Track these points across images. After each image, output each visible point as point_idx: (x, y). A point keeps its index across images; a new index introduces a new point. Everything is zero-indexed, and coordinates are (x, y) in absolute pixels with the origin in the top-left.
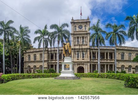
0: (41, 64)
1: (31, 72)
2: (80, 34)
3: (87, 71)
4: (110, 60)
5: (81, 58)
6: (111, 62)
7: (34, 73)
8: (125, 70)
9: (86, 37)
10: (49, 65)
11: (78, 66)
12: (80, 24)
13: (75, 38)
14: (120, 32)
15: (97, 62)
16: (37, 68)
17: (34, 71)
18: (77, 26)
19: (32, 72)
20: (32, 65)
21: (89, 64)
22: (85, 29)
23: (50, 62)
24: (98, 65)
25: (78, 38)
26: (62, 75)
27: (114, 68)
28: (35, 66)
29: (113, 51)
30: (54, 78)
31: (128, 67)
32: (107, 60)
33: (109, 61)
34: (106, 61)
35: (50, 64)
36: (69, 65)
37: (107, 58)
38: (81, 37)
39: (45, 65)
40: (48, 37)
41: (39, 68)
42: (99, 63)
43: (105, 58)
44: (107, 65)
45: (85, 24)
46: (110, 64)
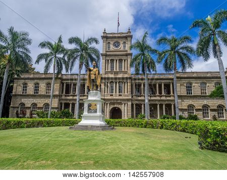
0: (47, 101)
1: (24, 114)
2: (116, 56)
3: (126, 115)
4: (166, 96)
5: (116, 92)
6: (168, 100)
7: (31, 117)
8: (195, 113)
9: (125, 60)
10: (61, 104)
11: (112, 106)
12: (115, 40)
13: (108, 60)
15: (144, 101)
16: (39, 108)
17: (31, 114)
18: (112, 43)
19: (28, 115)
20: (28, 102)
21: (130, 104)
22: (124, 47)
23: (63, 97)
24: (144, 105)
25: (112, 61)
26: (84, 122)
27: (175, 111)
28: (34, 105)
29: (170, 81)
30: (68, 127)
31: (201, 108)
32: (162, 96)
33: (164, 98)
34: (158, 98)
35: (63, 102)
36: (96, 105)
37: (160, 93)
38: (116, 60)
39: (55, 103)
40: (64, 57)
41: (42, 108)
42: (146, 101)
43: (158, 94)
44: (161, 106)
45: (124, 40)
46: (167, 102)
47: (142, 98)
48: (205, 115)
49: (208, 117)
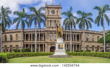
0: (17, 43)
1: (7, 51)
2: (53, 18)
5: (53, 39)
6: (78, 43)
7: (11, 52)
8: (89, 49)
9: (58, 21)
10: (24, 45)
12: (52, 9)
13: (49, 21)
14: (88, 18)
15: (70, 43)
16: (13, 47)
17: (11, 50)
18: (50, 11)
19: (9, 51)
20: (8, 45)
22: (57, 14)
23: (25, 42)
24: (70, 45)
25: (51, 21)
27: (81, 48)
28: (11, 46)
29: (80, 34)
31: (91, 47)
33: (76, 42)
35: (25, 44)
38: (53, 21)
39: (20, 45)
41: (15, 47)
45: (57, 10)
46: (78, 44)
47: (69, 42)
48: (93, 50)
49: (94, 51)
